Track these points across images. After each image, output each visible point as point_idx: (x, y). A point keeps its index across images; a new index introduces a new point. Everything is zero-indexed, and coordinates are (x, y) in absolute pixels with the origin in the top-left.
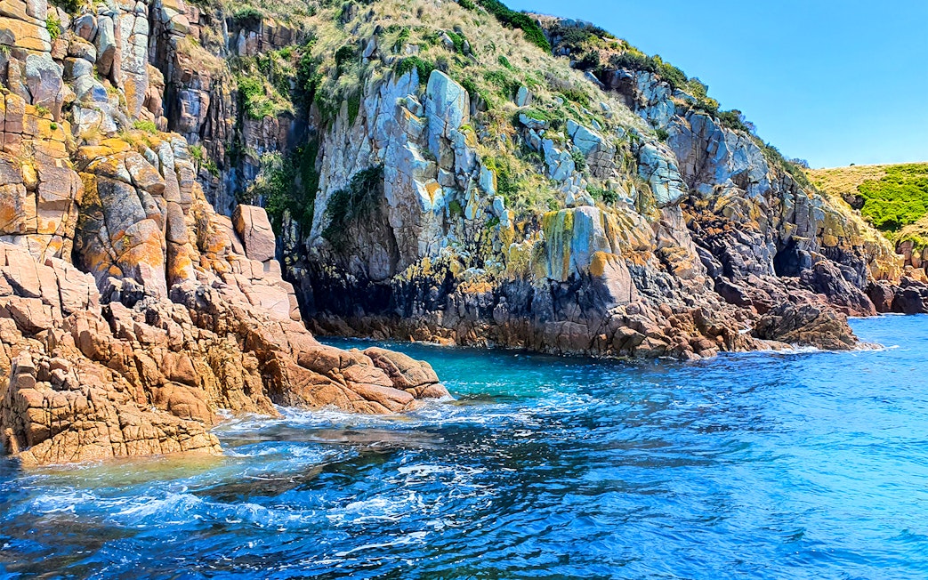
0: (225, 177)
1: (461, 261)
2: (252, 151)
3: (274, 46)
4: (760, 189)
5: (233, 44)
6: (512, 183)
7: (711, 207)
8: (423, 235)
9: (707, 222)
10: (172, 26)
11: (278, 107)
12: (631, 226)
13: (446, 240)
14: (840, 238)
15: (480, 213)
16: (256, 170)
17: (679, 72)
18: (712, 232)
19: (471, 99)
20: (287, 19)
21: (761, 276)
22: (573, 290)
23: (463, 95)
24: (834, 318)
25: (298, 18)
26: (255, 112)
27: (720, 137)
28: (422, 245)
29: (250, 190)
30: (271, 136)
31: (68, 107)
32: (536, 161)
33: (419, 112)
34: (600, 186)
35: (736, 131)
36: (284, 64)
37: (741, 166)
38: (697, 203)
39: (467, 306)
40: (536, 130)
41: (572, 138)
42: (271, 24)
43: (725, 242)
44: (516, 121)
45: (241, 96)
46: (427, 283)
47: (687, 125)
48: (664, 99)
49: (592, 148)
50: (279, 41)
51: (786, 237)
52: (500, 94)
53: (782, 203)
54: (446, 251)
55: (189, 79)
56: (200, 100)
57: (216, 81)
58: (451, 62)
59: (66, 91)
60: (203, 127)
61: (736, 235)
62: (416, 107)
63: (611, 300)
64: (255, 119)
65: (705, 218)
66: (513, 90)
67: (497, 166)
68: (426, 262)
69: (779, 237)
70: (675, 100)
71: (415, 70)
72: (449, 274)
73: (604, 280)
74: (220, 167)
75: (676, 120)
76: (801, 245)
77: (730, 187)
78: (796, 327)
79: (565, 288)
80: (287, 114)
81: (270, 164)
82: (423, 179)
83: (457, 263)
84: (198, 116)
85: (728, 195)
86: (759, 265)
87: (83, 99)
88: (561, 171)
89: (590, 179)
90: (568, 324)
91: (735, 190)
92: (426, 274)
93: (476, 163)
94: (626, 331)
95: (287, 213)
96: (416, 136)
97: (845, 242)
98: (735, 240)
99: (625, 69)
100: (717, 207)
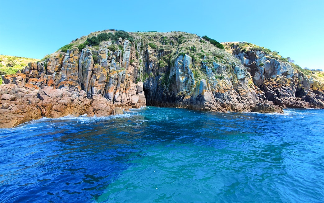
0: (156, 78)
1: (186, 92)
2: (160, 73)
3: (166, 54)
4: (291, 76)
5: (159, 55)
6: (198, 76)
7: (275, 81)
8: (181, 87)
9: (273, 84)
10: (149, 53)
11: (165, 65)
12: (226, 84)
13: (185, 88)
14: (318, 88)
15: (190, 82)
16: (161, 76)
17: (269, 50)
18: (274, 86)
19: (192, 60)
20: (169, 49)
21: (289, 97)
22: (199, 98)
23: (190, 59)
24: (273, 108)
25: (171, 49)
26: (161, 66)
27: (279, 64)
28: (180, 89)
29: (159, 80)
30: (163, 70)
31: (109, 67)
32: (204, 71)
33: (182, 63)
34: (219, 75)
35: (284, 62)
36: (167, 57)
37: (285, 71)
38: (271, 80)
39: (185, 101)
40: (205, 64)
41: (214, 65)
42: (166, 51)
43: (278, 89)
44: (201, 63)
45: (159, 64)
46: (180, 96)
47: (269, 62)
48: (263, 56)
49: (217, 67)
50: (167, 53)
51: (299, 88)
52: (199, 58)
53: (299, 79)
54: (184, 90)
55: (151, 62)
56: (152, 65)
57: (155, 61)
58: (190, 52)
59: (109, 64)
60: (153, 69)
61: (282, 87)
62: (181, 62)
63: (205, 101)
64: (161, 67)
65: (273, 83)
66: (203, 57)
67: (195, 72)
68: (181, 92)
69: (298, 88)
70: (266, 56)
71: (182, 55)
72: (184, 95)
73: (204, 96)
74: (155, 76)
75: (266, 61)
76: (304, 90)
77: (281, 76)
78: (262, 109)
79: (198, 97)
80: (166, 66)
81: (163, 75)
82: (181, 76)
83: (185, 92)
84: (152, 68)
85: (280, 78)
86: (289, 95)
87: (112, 65)
88: (209, 73)
89: (217, 74)
90: (197, 106)
91: (283, 76)
92: (180, 95)
93: (191, 72)
94: (206, 108)
95: (164, 84)
96: (181, 68)
97: (320, 89)
98: (281, 88)
99: (252, 51)
100: (277, 80)
